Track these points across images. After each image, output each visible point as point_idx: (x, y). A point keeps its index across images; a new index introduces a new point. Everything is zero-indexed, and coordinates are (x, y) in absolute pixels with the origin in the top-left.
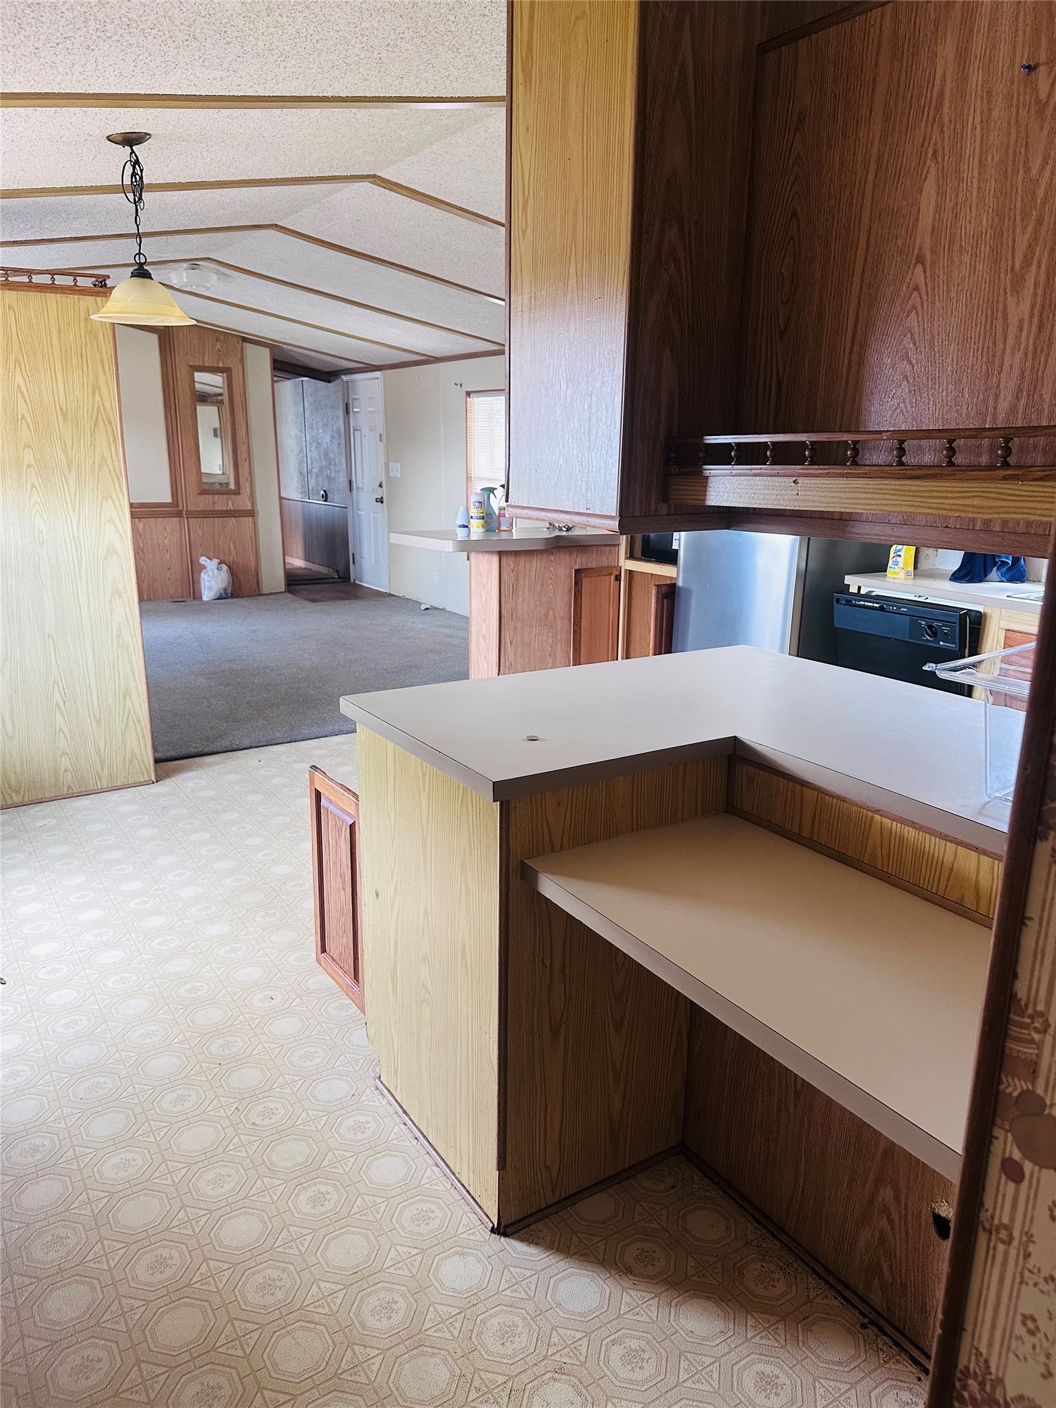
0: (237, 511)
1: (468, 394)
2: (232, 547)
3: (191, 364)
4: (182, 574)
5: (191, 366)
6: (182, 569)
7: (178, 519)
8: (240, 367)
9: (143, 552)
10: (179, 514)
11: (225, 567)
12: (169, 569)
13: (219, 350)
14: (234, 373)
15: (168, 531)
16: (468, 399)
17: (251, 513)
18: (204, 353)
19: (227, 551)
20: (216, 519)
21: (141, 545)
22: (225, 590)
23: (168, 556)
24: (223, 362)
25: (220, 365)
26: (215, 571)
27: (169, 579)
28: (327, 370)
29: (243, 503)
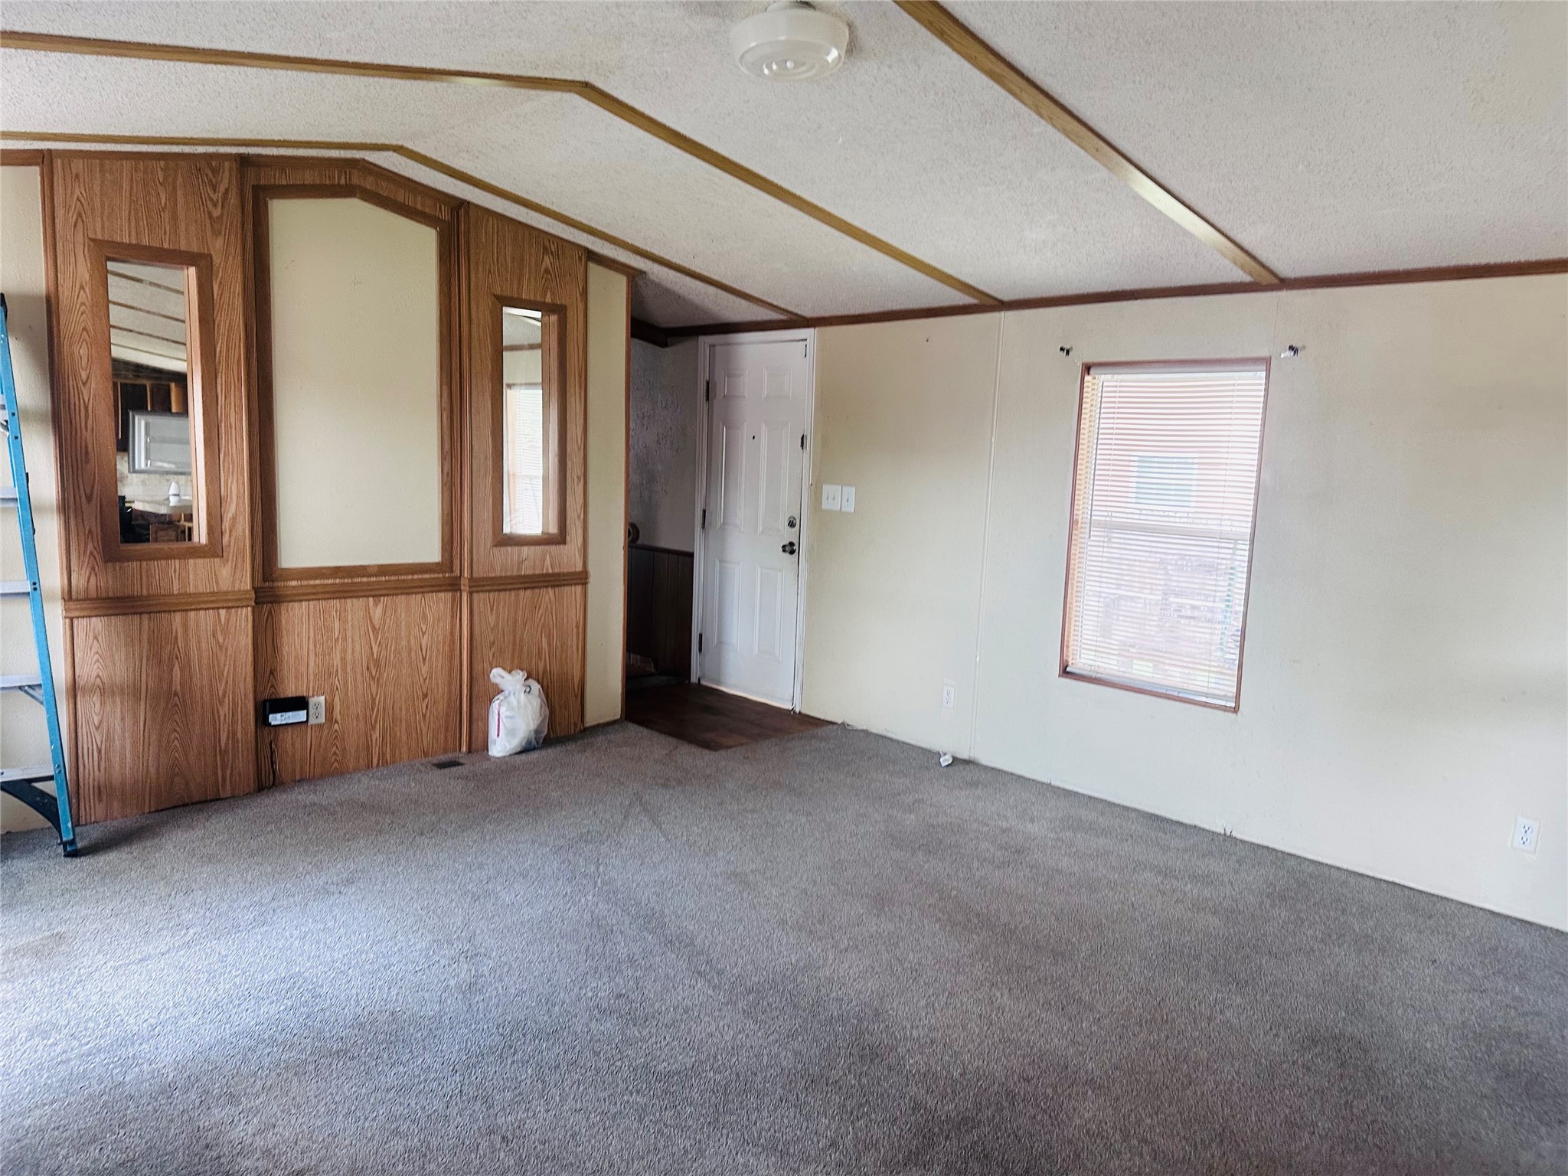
0: (559, 574)
1: (1087, 368)
2: (545, 645)
3: (498, 292)
4: (449, 705)
5: (496, 297)
6: (450, 692)
7: (449, 595)
8: (581, 306)
9: (378, 666)
10: (453, 586)
11: (536, 687)
12: (425, 696)
13: (547, 271)
14: (570, 314)
15: (430, 619)
16: (1087, 378)
17: (581, 578)
18: (521, 275)
19: (535, 651)
20: (522, 592)
21: (375, 650)
22: (537, 732)
23: (425, 670)
24: (553, 294)
25: (548, 300)
26: (522, 695)
27: (424, 716)
28: (664, 325)
29: (568, 557)
